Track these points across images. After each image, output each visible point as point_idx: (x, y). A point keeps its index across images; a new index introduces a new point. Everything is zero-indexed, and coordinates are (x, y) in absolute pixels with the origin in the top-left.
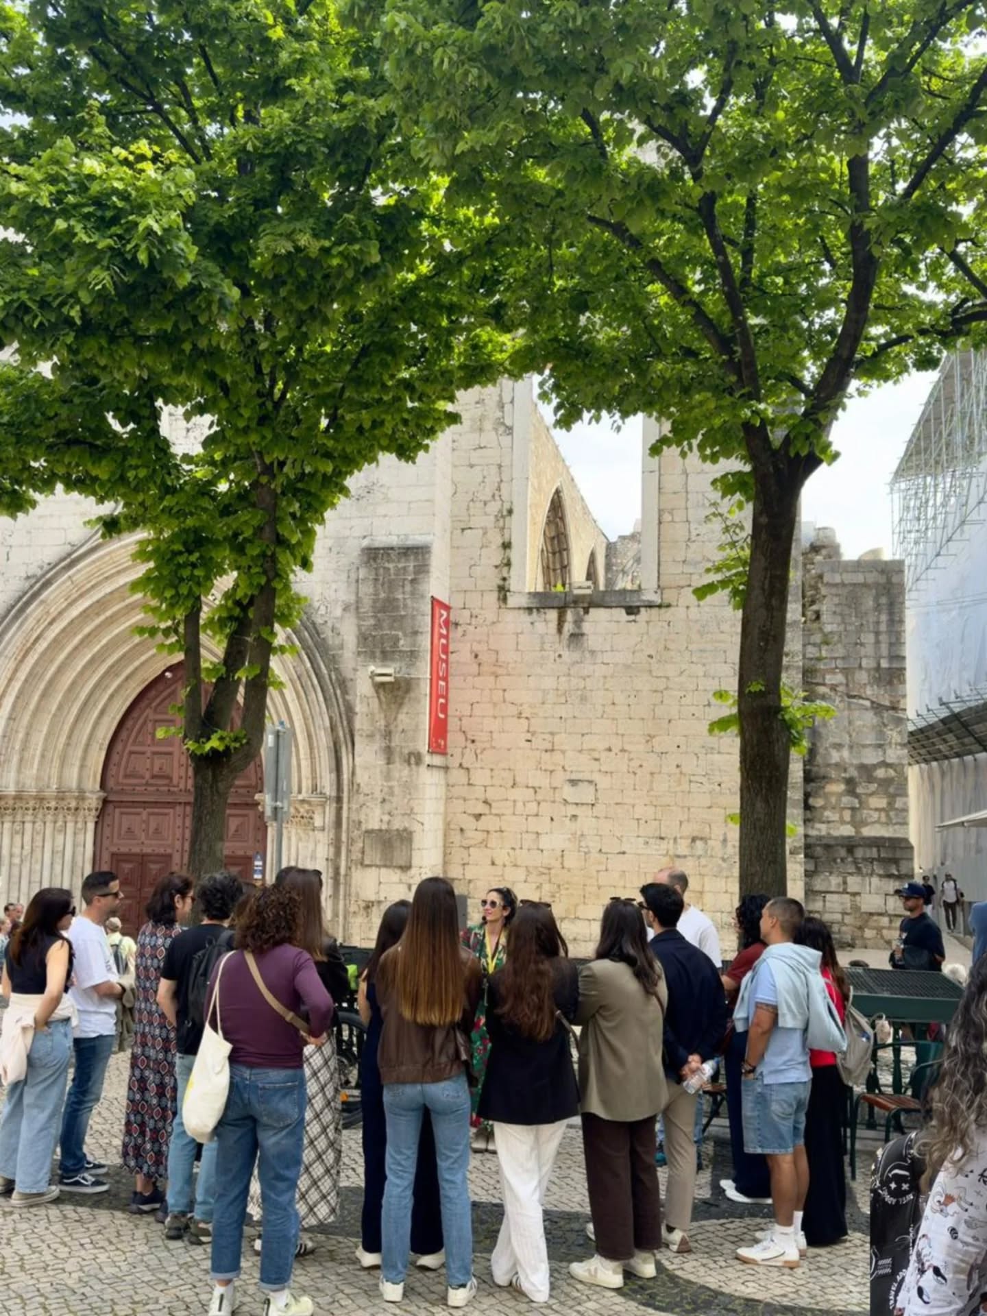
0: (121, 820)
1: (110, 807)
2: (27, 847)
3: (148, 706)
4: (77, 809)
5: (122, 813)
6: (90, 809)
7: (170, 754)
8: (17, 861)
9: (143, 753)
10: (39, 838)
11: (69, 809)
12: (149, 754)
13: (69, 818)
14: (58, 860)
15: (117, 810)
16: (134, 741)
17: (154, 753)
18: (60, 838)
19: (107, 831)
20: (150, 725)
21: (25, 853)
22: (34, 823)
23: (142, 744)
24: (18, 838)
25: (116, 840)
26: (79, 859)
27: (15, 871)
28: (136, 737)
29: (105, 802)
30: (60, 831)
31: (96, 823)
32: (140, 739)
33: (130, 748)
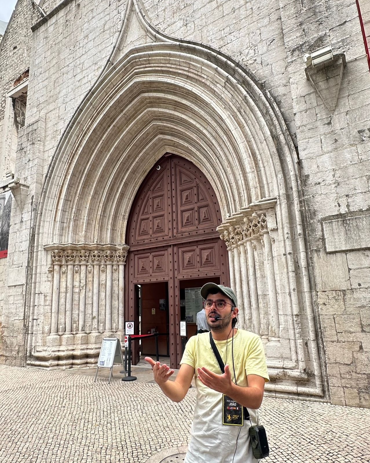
0: (138, 262)
1: (132, 255)
2: (83, 282)
3: (149, 190)
4: (111, 256)
5: (139, 258)
6: (119, 256)
7: (162, 216)
8: (77, 290)
9: (148, 219)
10: (90, 276)
11: (107, 256)
12: (151, 219)
13: (108, 263)
14: (103, 290)
15: (136, 257)
16: (143, 213)
17: (154, 217)
18: (103, 276)
19: (131, 271)
20: (150, 200)
21: (82, 285)
22: (87, 266)
23: (147, 213)
24: (77, 276)
25: (136, 276)
26: (116, 289)
27: (76, 297)
28: (144, 209)
29: (129, 252)
30: (103, 271)
31: (125, 266)
32: (146, 211)
33: (141, 217)
